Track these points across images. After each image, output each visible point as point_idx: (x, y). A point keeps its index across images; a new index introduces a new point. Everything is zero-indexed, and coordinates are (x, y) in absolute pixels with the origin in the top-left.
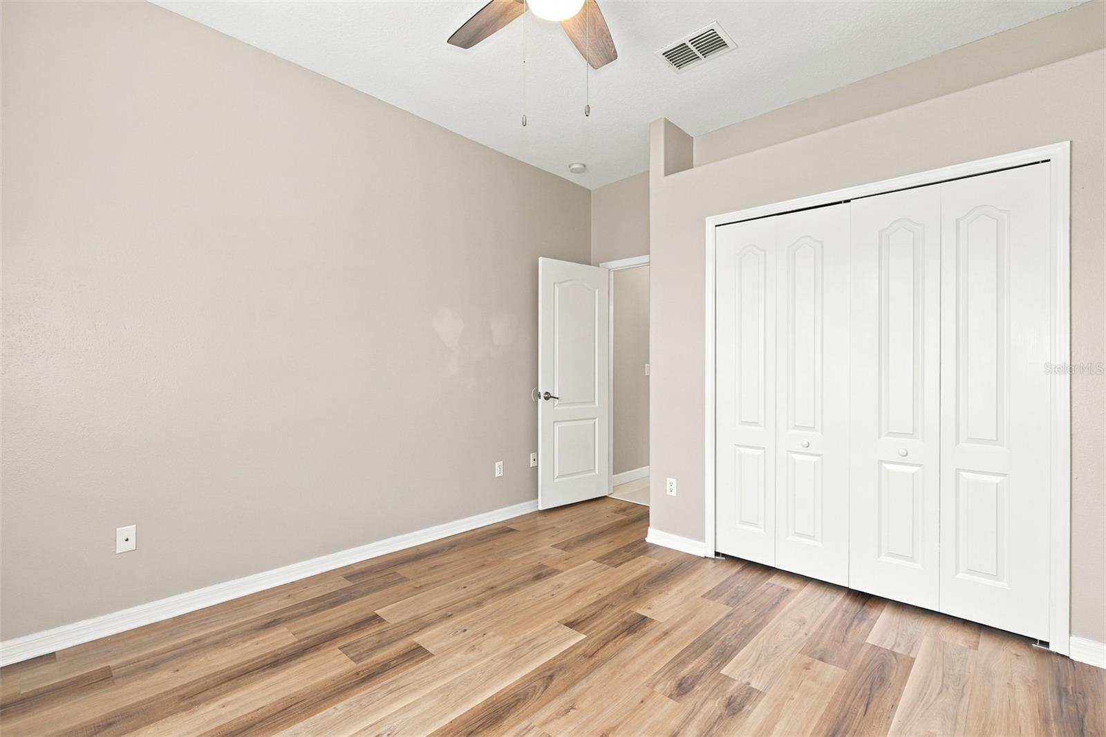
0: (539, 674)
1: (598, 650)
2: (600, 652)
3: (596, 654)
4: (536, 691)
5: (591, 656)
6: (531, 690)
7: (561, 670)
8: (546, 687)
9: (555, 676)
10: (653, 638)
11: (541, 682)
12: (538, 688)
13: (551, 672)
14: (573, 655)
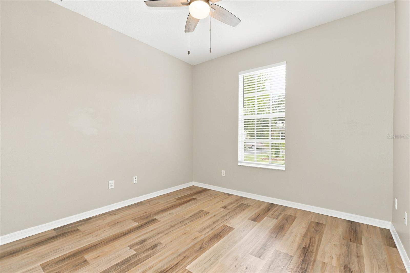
0: (205, 249)
1: (181, 260)
2: (181, 259)
3: (183, 258)
4: (205, 243)
5: (185, 257)
6: (207, 244)
7: (198, 250)
8: (202, 244)
9: (199, 248)
10: (154, 268)
11: (204, 246)
12: (205, 244)
13: (201, 250)
14: (193, 257)
